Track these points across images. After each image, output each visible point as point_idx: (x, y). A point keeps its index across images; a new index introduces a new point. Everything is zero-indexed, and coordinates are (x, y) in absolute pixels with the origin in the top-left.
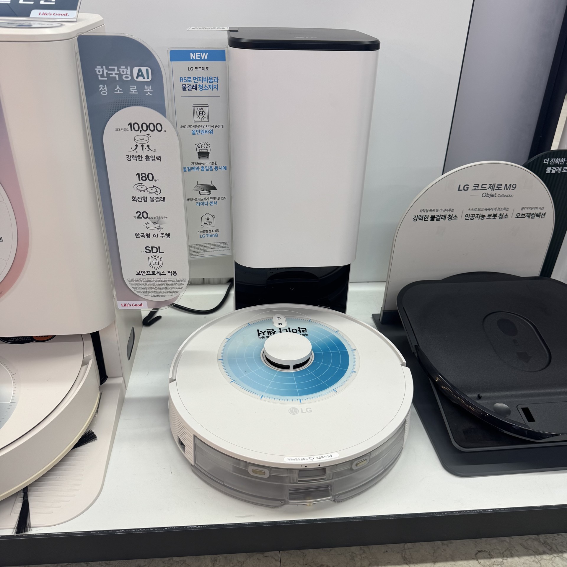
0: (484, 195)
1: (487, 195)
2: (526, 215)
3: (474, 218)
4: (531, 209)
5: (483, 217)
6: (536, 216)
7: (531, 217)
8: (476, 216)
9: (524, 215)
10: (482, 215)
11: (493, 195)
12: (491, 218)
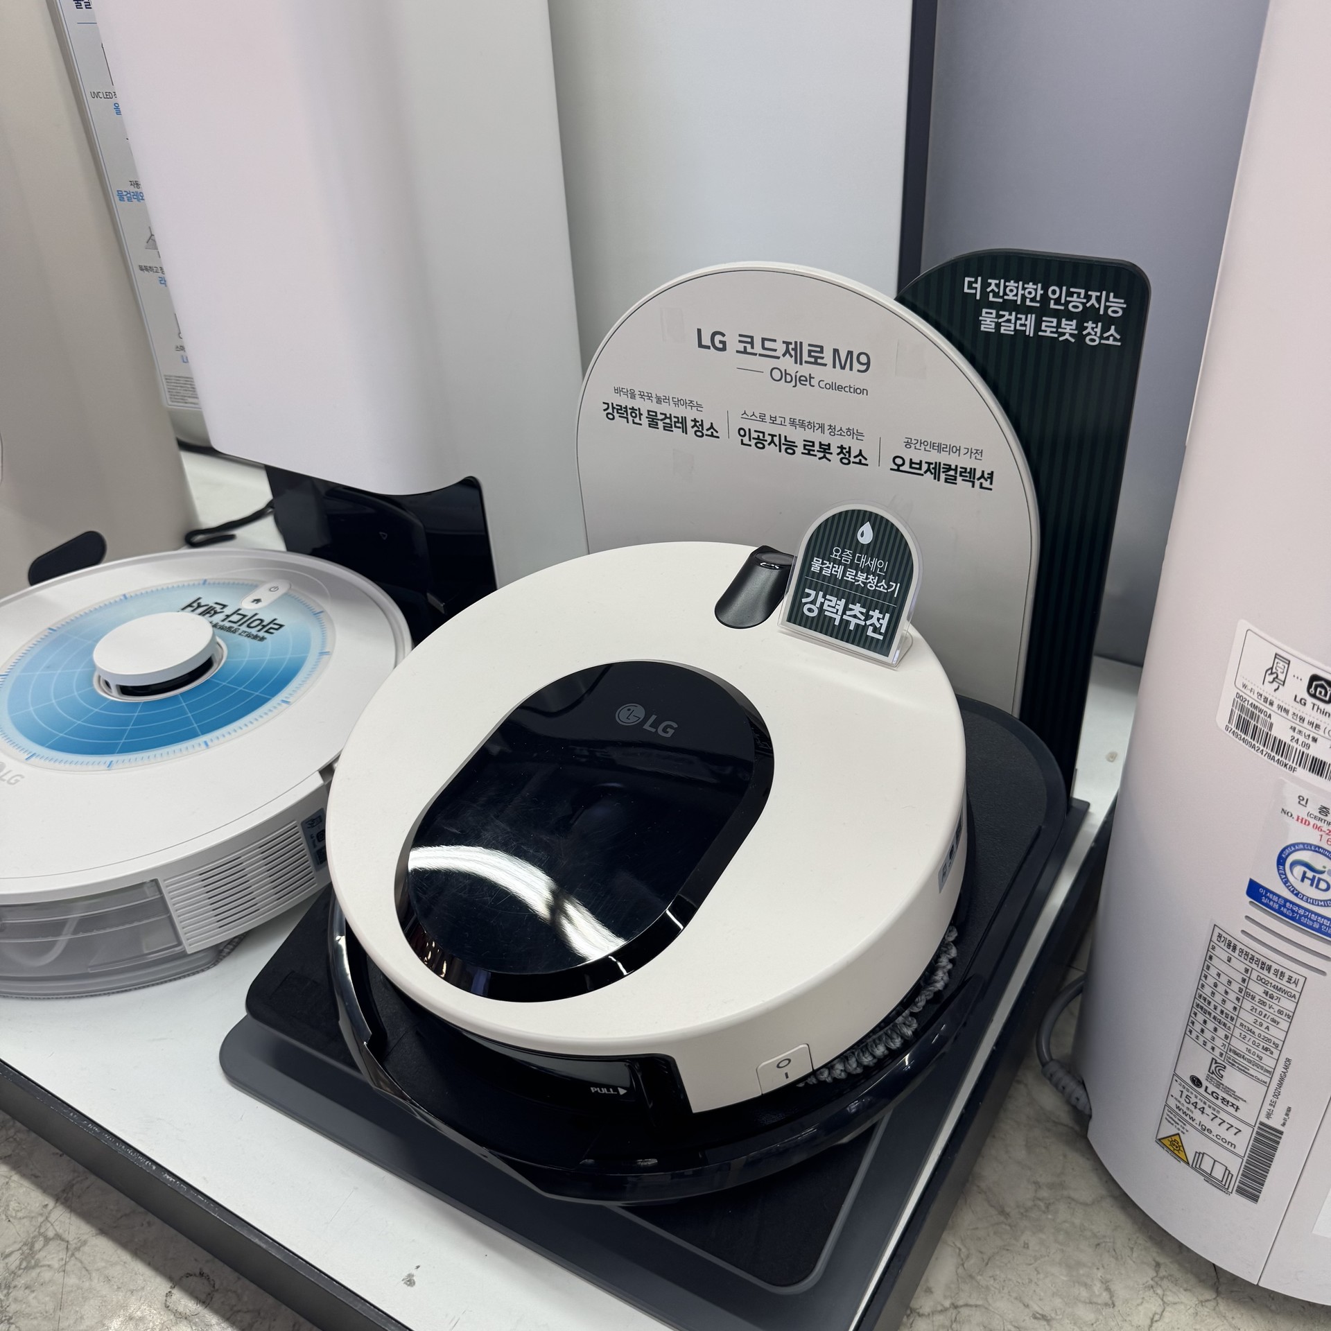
0: (777, 374)
1: (784, 375)
2: (925, 467)
3: (766, 443)
4: (939, 451)
5: (790, 447)
6: (959, 479)
7: (943, 476)
8: (769, 439)
9: (918, 466)
10: (786, 440)
11: (804, 379)
12: (816, 456)
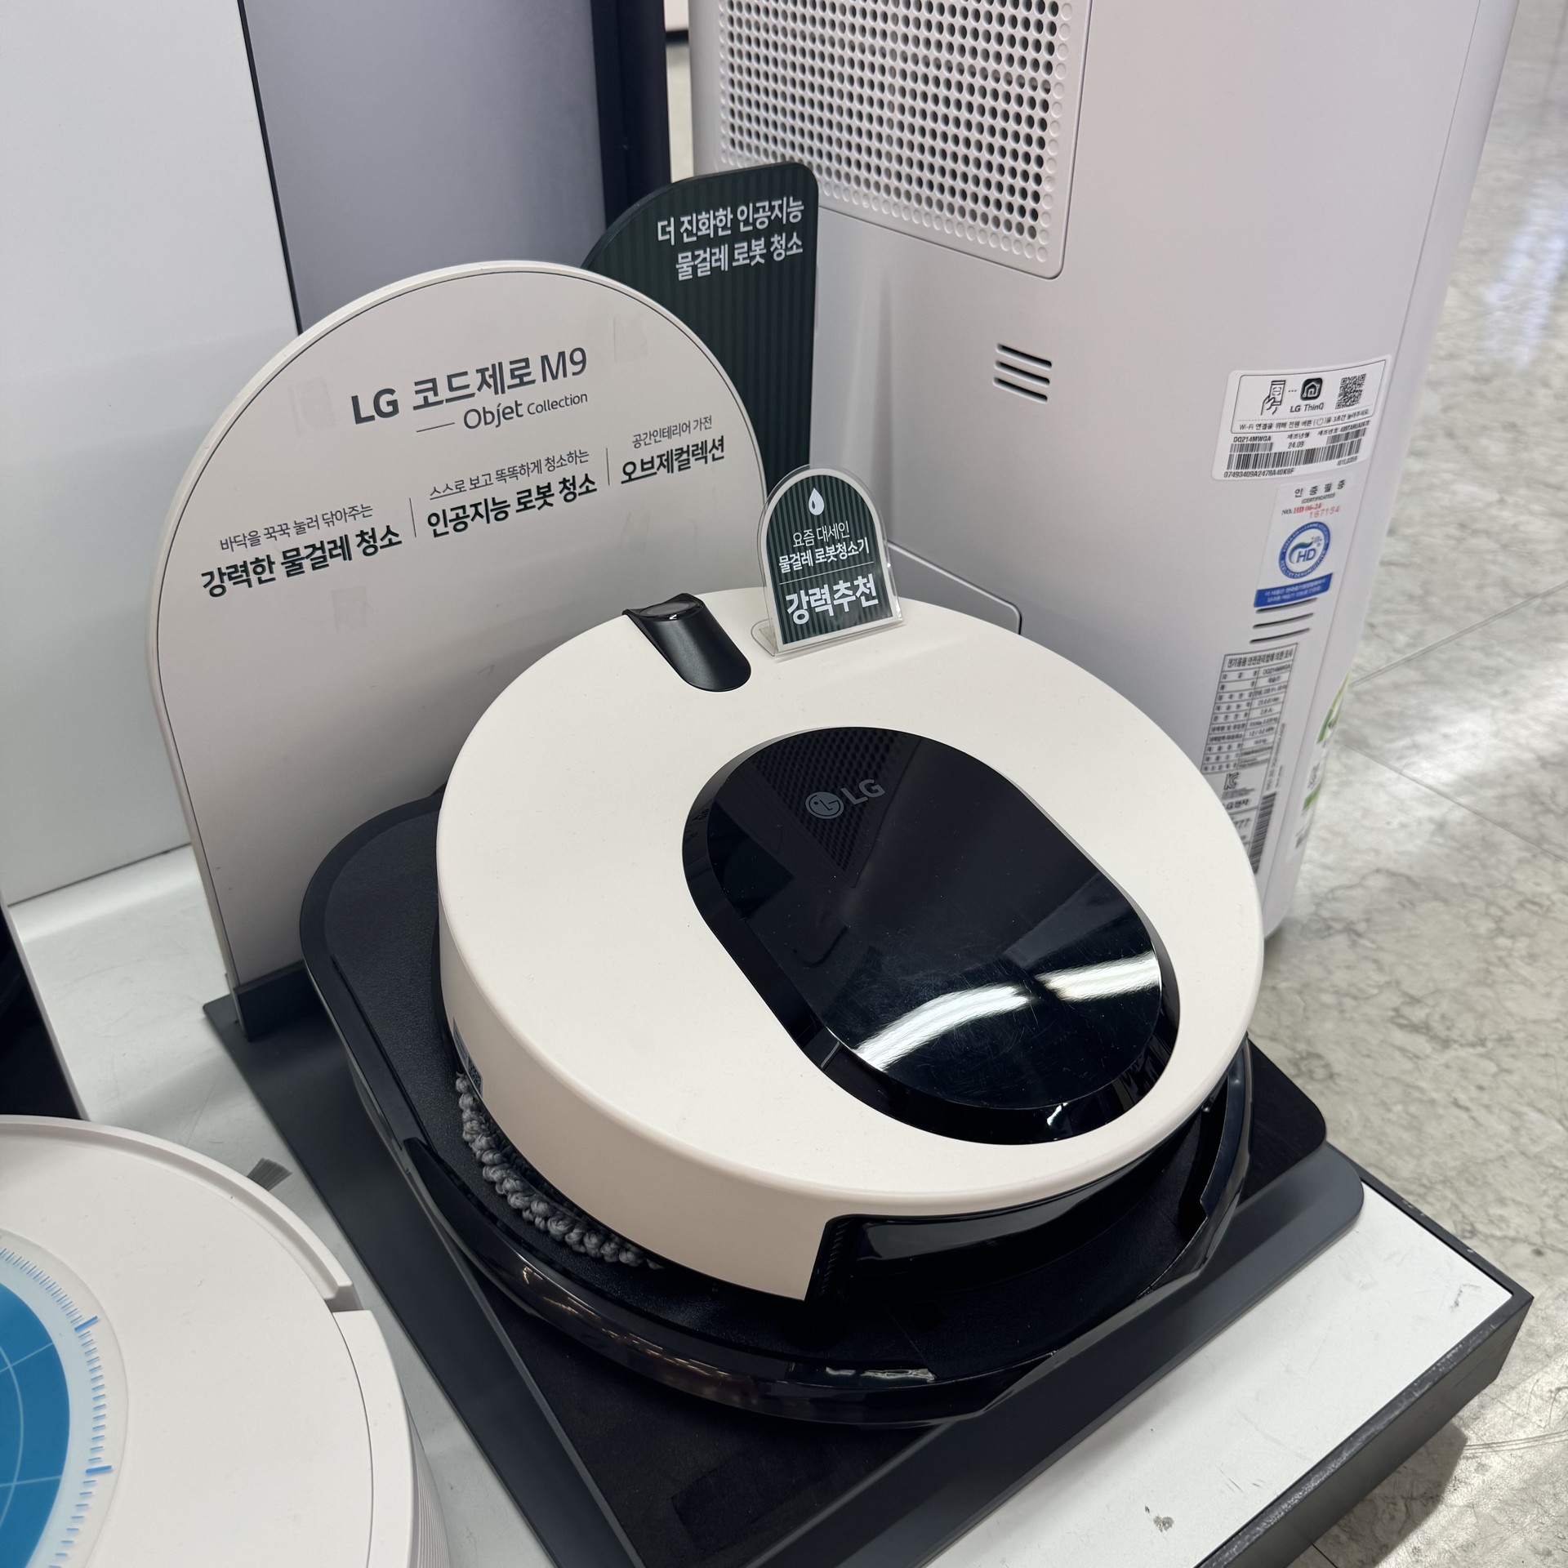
0: (473, 419)
1: (483, 415)
2: (657, 462)
3: (467, 520)
4: (669, 437)
5: (500, 510)
6: (692, 459)
7: (676, 464)
8: (471, 511)
9: (650, 465)
10: (494, 503)
11: (509, 410)
12: (534, 506)
